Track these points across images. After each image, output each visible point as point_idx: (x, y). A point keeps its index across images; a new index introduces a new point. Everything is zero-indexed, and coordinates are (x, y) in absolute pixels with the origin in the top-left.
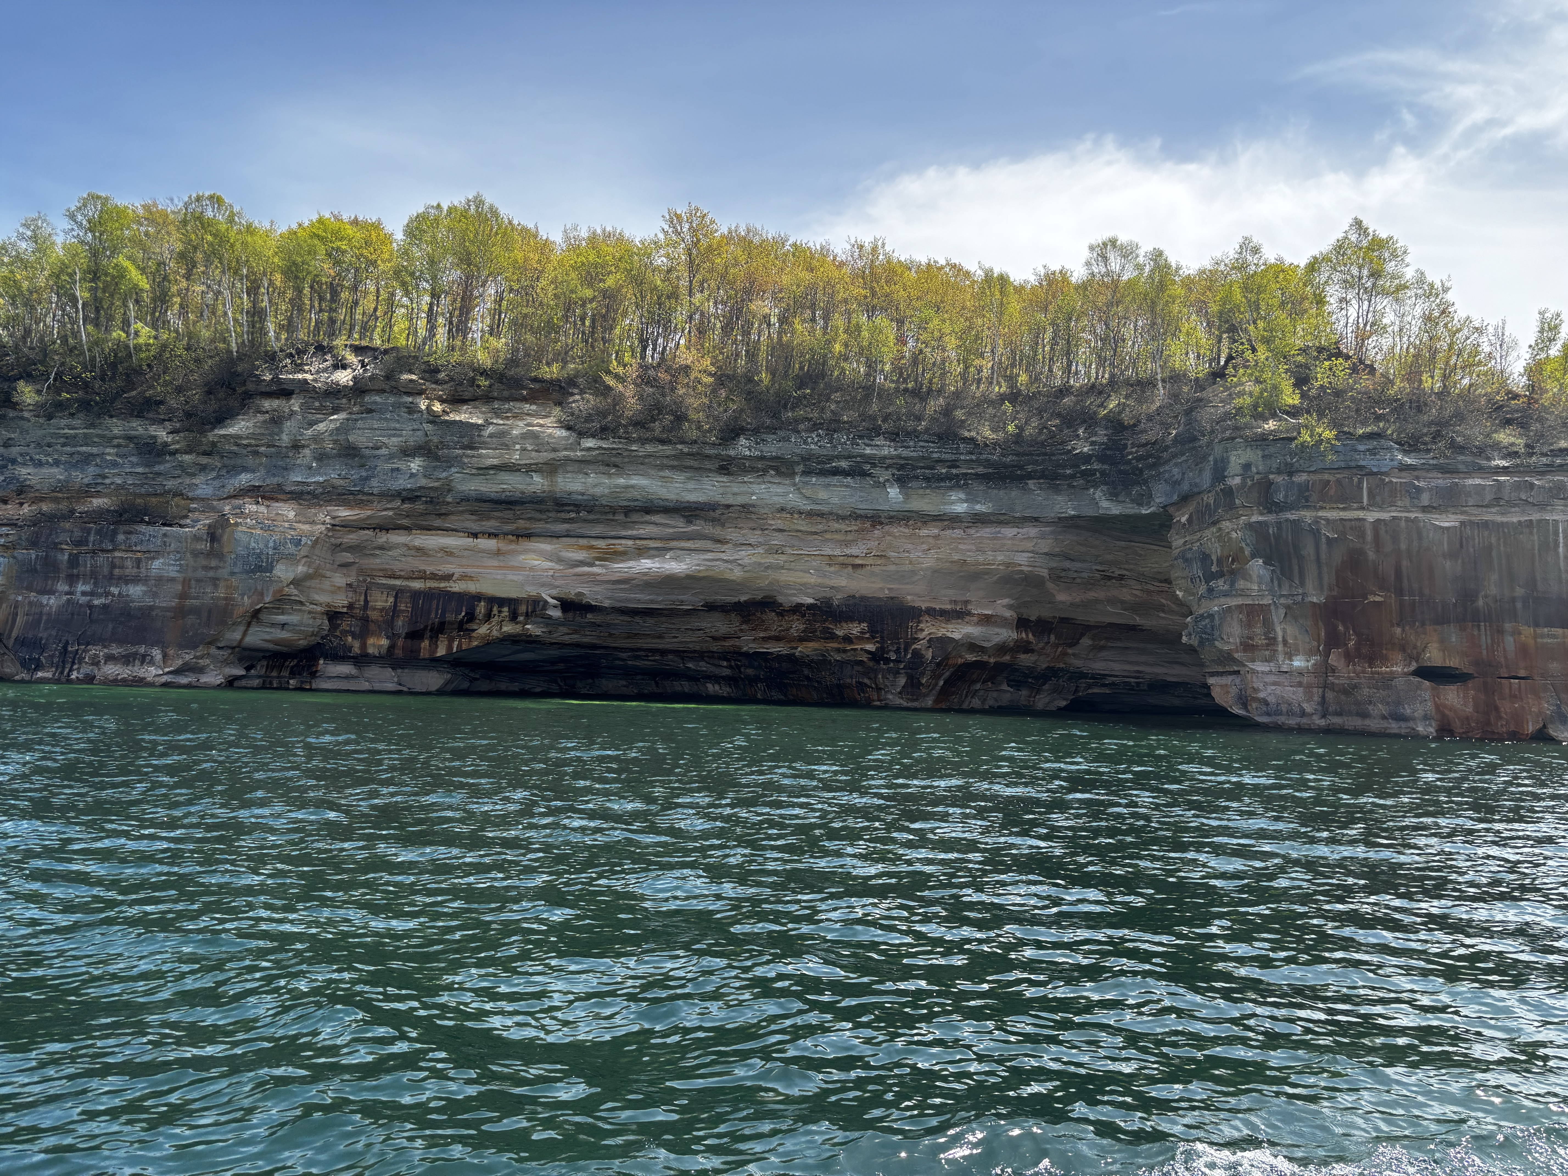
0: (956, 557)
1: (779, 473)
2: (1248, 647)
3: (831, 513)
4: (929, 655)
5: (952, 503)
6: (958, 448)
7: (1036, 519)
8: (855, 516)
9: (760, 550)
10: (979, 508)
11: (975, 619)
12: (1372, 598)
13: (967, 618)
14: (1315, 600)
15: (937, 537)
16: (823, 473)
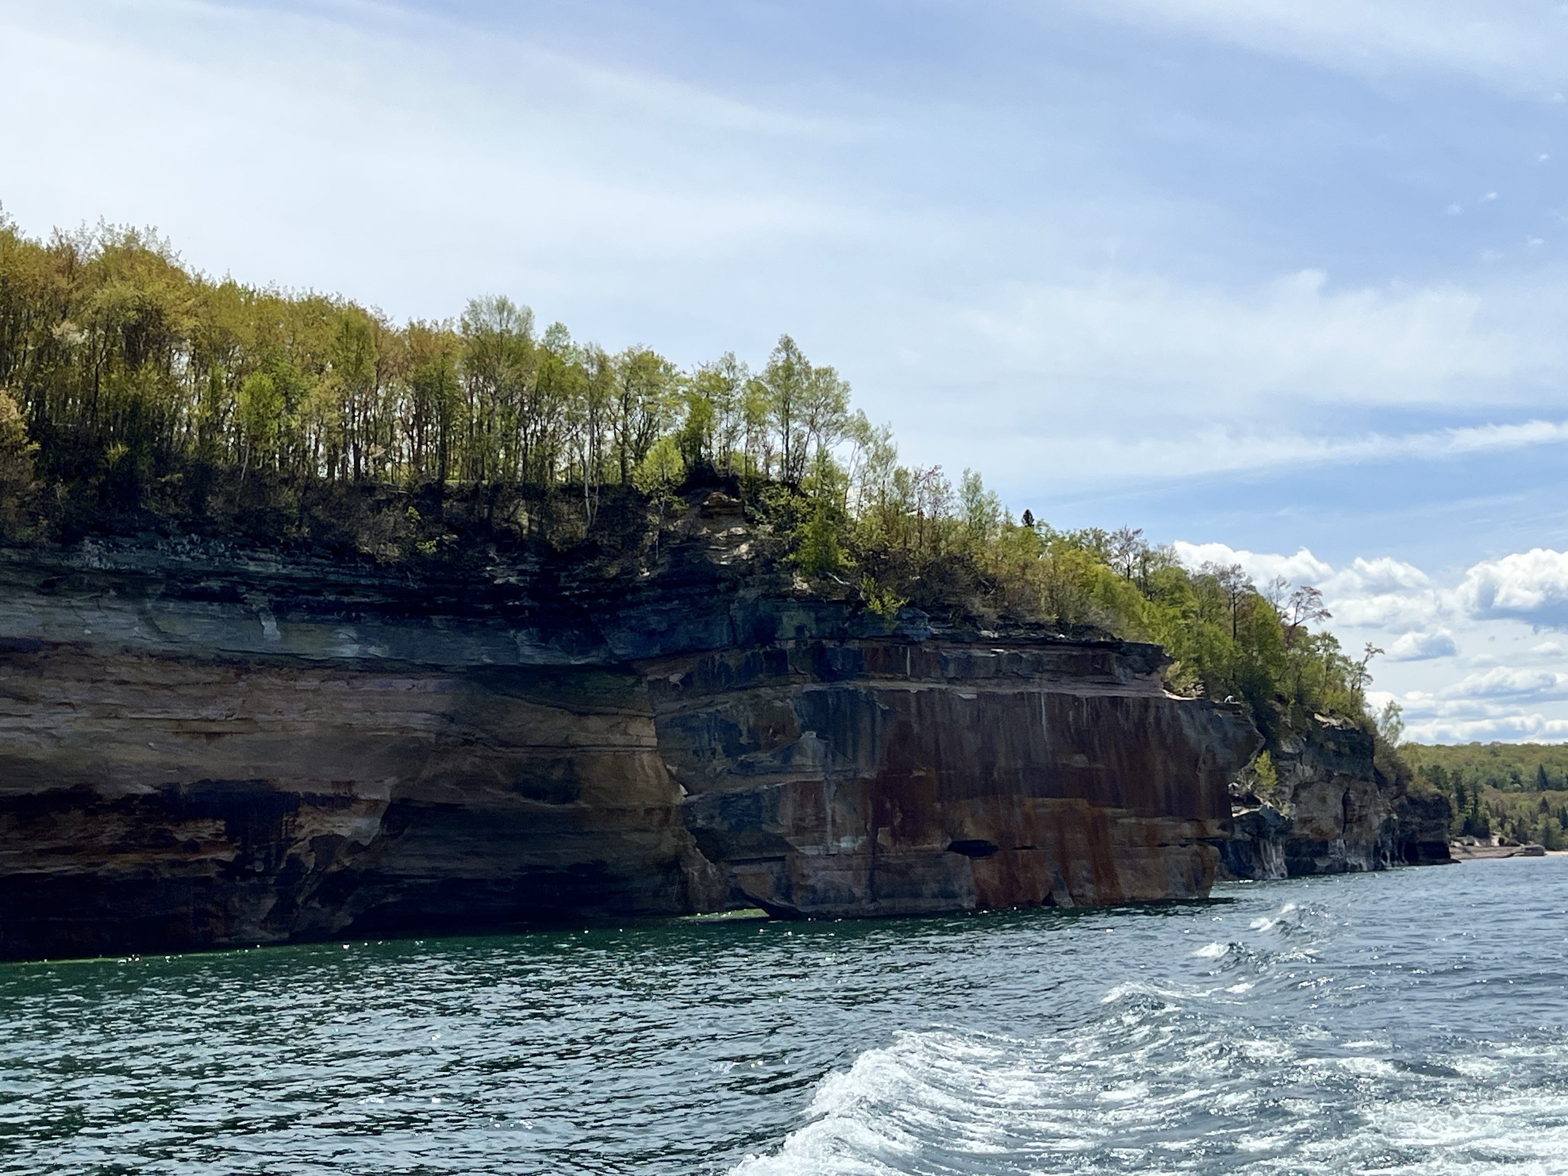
0: (339, 720)
1: (122, 594)
2: (799, 830)
3: (189, 657)
4: (310, 862)
5: (341, 644)
6: (355, 568)
7: (437, 668)
8: (221, 661)
9: (85, 714)
10: (374, 651)
11: (363, 807)
12: (916, 773)
13: (354, 806)
14: (867, 776)
15: (316, 691)
16: (187, 596)
